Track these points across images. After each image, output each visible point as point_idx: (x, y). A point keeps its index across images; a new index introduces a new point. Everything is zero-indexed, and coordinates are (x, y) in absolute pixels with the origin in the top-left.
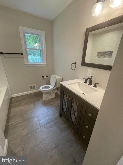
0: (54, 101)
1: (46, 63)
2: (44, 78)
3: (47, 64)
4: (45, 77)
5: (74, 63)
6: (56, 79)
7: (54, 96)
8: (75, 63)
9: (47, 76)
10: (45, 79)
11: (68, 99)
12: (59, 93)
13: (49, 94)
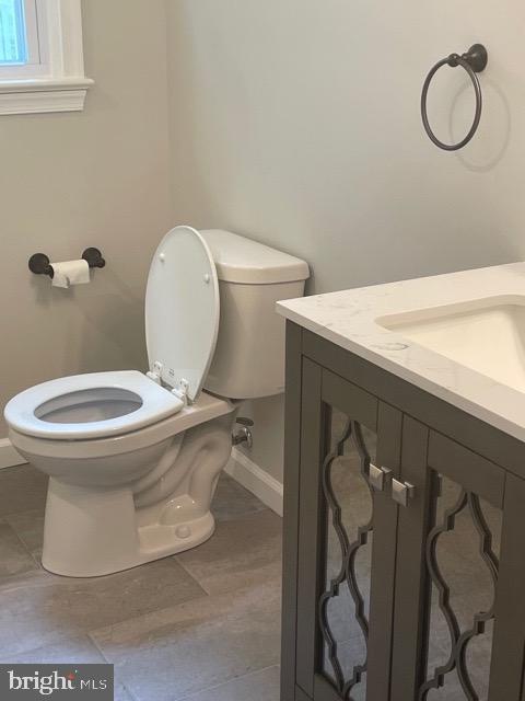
0: (202, 593)
1: (78, 77)
2: (59, 281)
3: (89, 89)
4: (70, 269)
5: (453, 61)
6: (222, 283)
7: (200, 527)
8: (476, 60)
9: (94, 258)
10: (69, 291)
11: (382, 493)
12: (271, 487)
13: (125, 499)
